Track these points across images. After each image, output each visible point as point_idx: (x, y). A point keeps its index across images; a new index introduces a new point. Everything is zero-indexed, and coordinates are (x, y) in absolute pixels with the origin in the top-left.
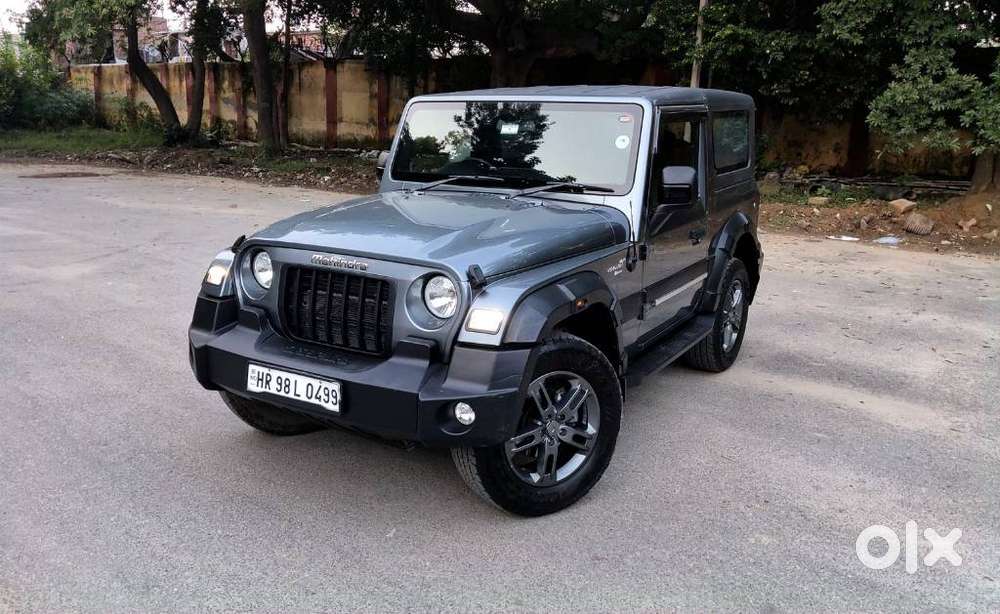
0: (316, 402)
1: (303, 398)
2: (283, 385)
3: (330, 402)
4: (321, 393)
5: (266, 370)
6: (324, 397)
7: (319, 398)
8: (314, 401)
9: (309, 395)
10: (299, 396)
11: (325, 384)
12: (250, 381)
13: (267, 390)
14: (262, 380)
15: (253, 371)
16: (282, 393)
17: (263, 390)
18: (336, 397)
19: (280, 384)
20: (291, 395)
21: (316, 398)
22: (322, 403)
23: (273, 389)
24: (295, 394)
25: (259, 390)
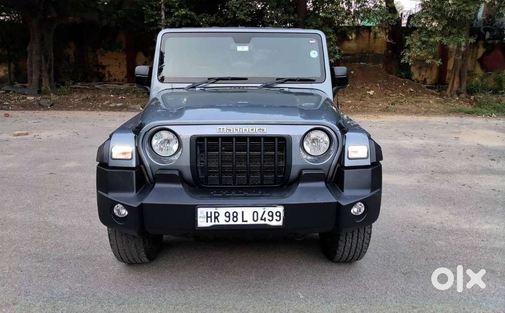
0: (263, 222)
1: (251, 222)
2: (231, 217)
3: (274, 220)
4: (266, 215)
5: (213, 210)
6: (268, 218)
7: (265, 220)
8: (260, 222)
9: (255, 219)
10: (247, 221)
11: (268, 209)
12: (199, 220)
13: (217, 223)
14: (211, 217)
15: (202, 212)
16: (231, 222)
17: (213, 223)
18: (280, 216)
19: (229, 217)
20: (240, 222)
21: (261, 219)
22: (267, 222)
23: (222, 221)
24: (243, 221)
25: (209, 224)
